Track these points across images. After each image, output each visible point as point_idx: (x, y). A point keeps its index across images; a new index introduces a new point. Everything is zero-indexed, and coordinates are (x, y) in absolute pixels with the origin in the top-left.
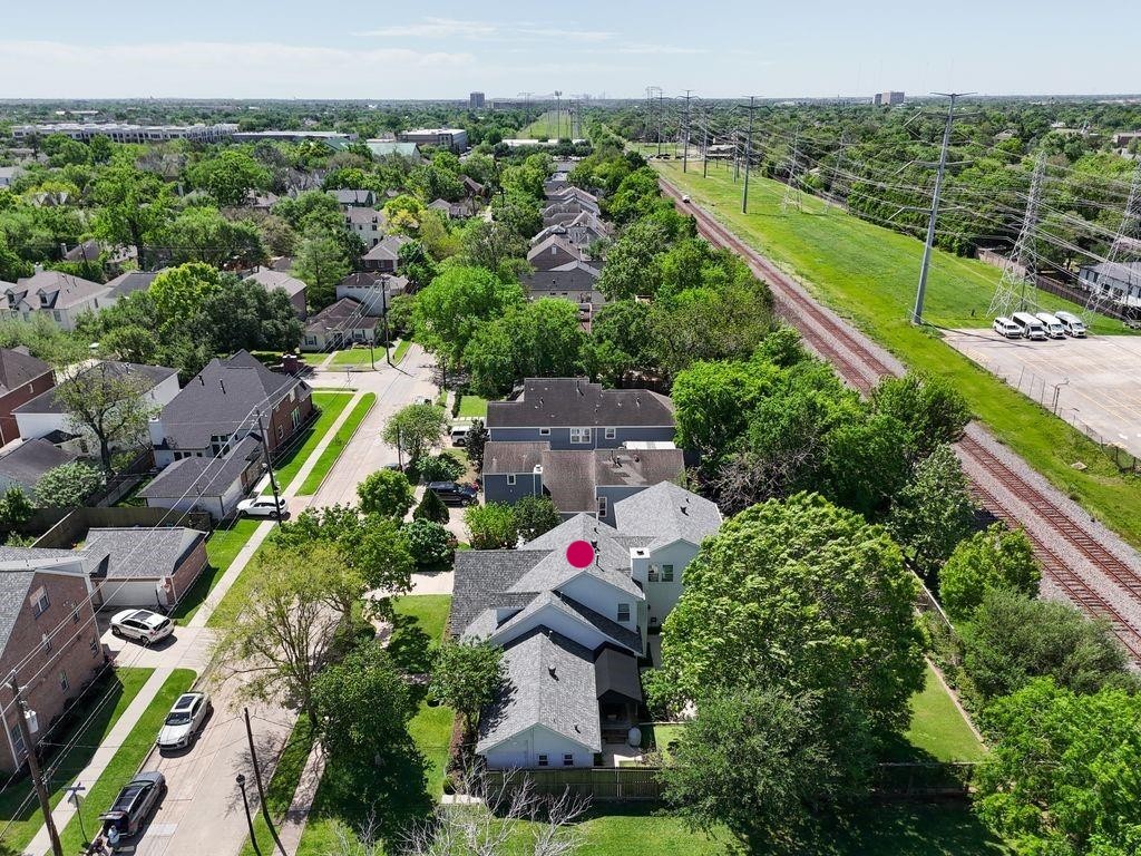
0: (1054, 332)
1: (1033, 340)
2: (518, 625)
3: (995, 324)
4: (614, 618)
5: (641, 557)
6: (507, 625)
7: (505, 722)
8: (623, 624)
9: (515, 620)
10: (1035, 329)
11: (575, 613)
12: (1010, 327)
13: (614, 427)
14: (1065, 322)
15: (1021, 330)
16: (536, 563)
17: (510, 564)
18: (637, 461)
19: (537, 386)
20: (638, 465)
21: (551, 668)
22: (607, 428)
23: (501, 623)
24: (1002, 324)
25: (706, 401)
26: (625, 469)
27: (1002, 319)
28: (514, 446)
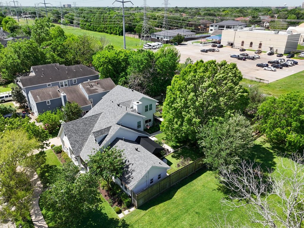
0: (157, 47)
1: (154, 49)
2: (109, 140)
5: (139, 104)
6: (104, 142)
8: (139, 129)
9: (107, 139)
10: (154, 46)
11: (126, 128)
12: (148, 47)
14: (159, 44)
15: (151, 47)
16: (98, 119)
17: (87, 122)
18: (98, 84)
20: (99, 85)
22: (73, 79)
23: (100, 143)
24: (146, 46)
25: (110, 62)
26: (95, 87)
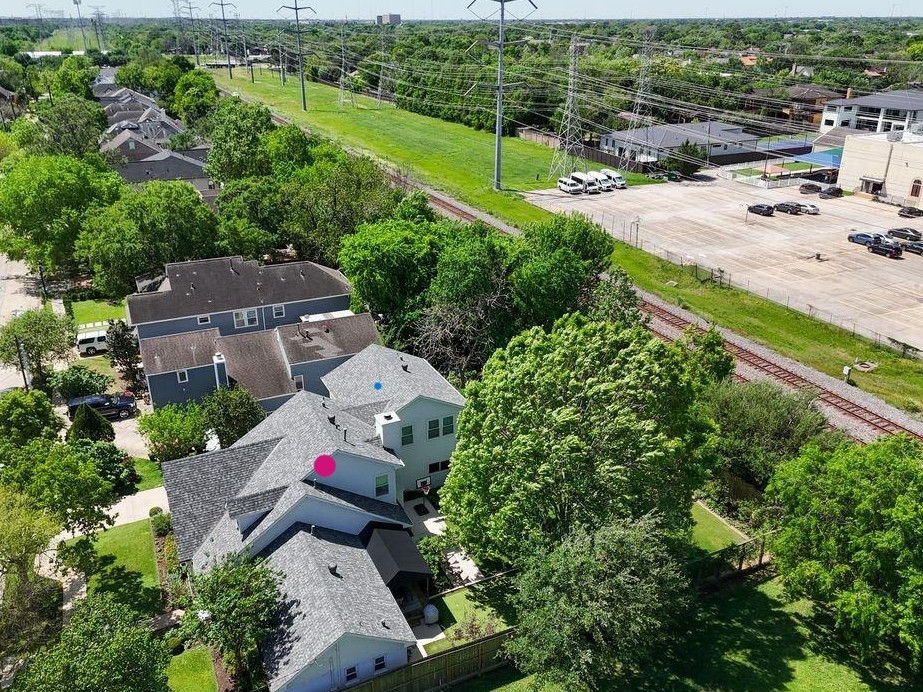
0: (604, 186)
1: (591, 193)
2: (271, 529)
3: (559, 184)
4: (372, 494)
5: (390, 421)
6: (256, 532)
7: (297, 646)
8: (383, 498)
9: (266, 524)
10: (591, 184)
11: (334, 499)
12: (573, 185)
13: (282, 305)
14: (610, 178)
15: (580, 186)
16: (266, 455)
17: (234, 464)
18: (327, 331)
19: (182, 271)
20: (330, 335)
21: (332, 566)
22: (276, 305)
23: (246, 533)
24: (565, 183)
25: (382, 262)
26: (316, 341)
27: (564, 179)
28: (177, 339)
